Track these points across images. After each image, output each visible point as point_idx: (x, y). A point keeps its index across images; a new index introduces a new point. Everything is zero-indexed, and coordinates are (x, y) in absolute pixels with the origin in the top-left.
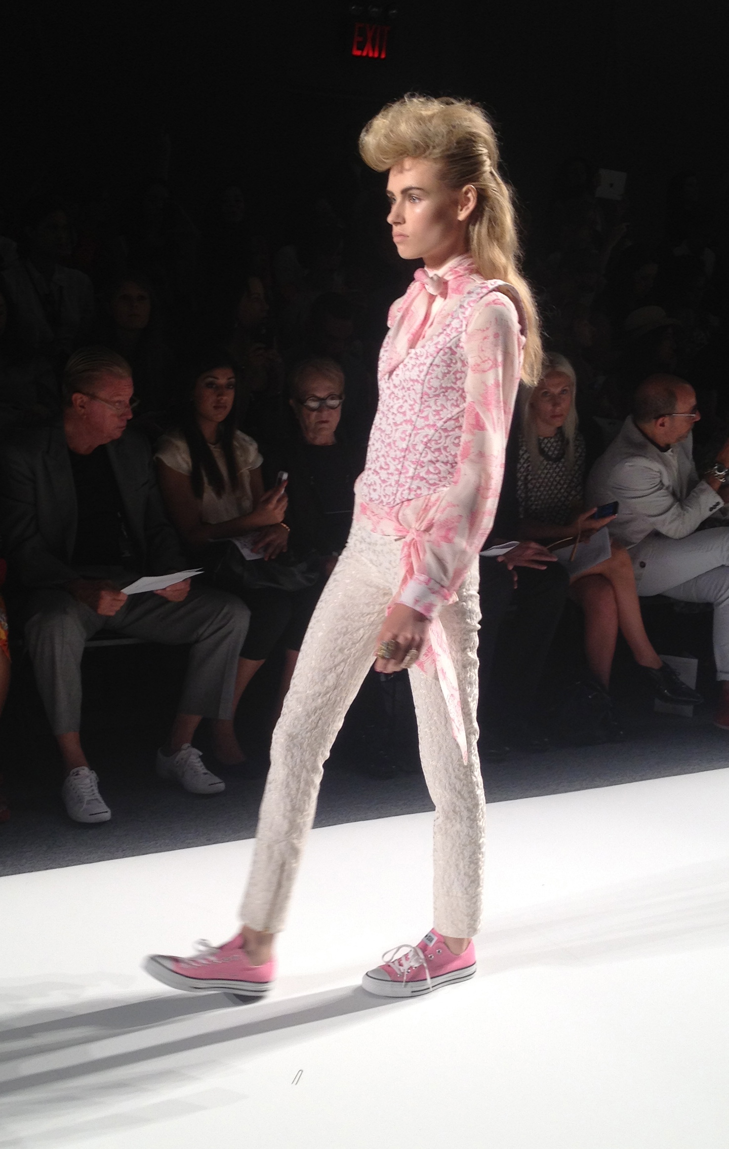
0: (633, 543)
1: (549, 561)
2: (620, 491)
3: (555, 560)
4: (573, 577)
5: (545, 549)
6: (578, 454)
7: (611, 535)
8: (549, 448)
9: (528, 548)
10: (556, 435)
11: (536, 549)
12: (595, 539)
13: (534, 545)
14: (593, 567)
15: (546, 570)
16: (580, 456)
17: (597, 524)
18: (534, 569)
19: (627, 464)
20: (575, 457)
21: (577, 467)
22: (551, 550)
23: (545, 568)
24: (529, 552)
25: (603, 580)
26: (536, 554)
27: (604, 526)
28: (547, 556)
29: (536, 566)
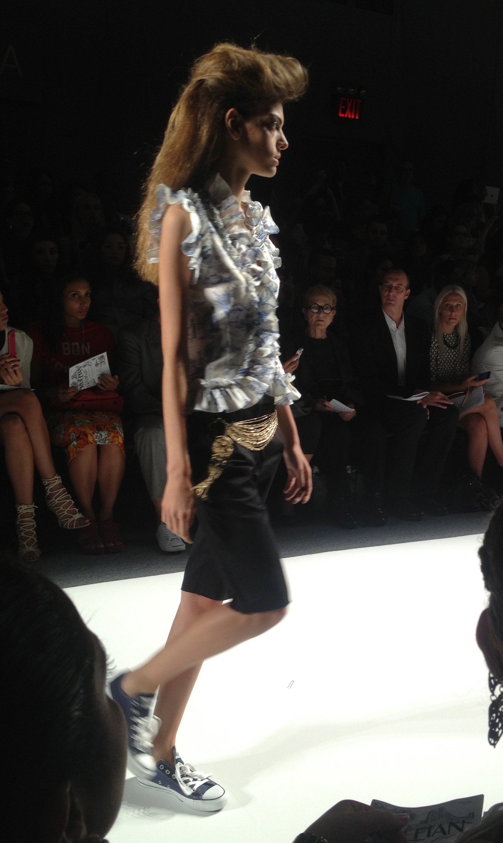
0: (497, 397)
1: (448, 404)
2: (490, 366)
3: (452, 403)
4: (462, 415)
5: (447, 397)
6: (466, 344)
7: (484, 391)
8: (450, 341)
9: (437, 395)
10: (453, 333)
11: (442, 396)
12: (475, 393)
13: (440, 394)
14: (474, 409)
15: (446, 409)
16: (468, 345)
17: (477, 384)
18: (439, 408)
19: (493, 350)
20: (465, 346)
21: (465, 352)
22: (450, 398)
23: (446, 408)
24: (438, 397)
25: (480, 416)
26: (441, 399)
27: (480, 385)
28: (447, 400)
29: (441, 406)
